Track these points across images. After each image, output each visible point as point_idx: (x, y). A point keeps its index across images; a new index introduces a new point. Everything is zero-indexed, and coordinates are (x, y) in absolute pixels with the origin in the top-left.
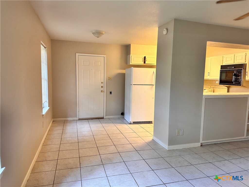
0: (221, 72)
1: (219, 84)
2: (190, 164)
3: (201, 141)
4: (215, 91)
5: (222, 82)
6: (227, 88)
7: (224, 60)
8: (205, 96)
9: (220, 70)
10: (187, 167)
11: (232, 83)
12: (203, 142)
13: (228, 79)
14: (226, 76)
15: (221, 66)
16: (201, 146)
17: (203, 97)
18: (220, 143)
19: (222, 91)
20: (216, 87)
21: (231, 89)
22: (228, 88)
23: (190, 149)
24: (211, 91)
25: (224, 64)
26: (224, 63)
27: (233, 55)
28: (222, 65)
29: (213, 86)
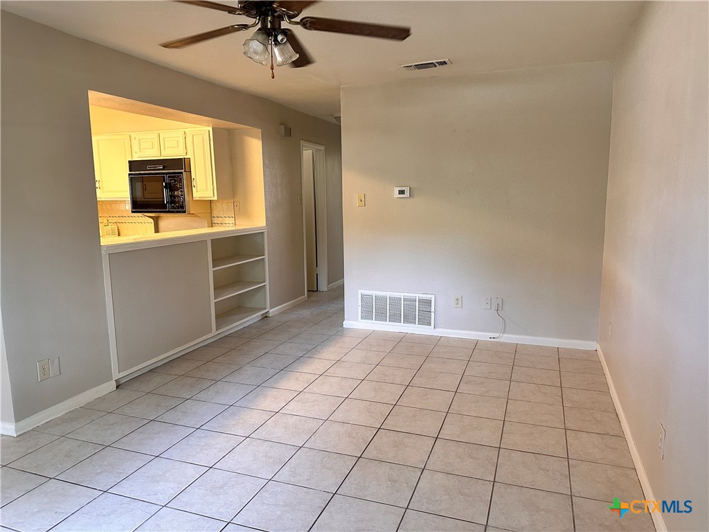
0: (132, 180)
1: (132, 212)
2: (102, 447)
3: (116, 375)
4: (121, 233)
5: (139, 206)
6: (152, 221)
7: (135, 148)
8: (108, 247)
9: (129, 174)
10: (96, 456)
11: (165, 206)
12: (122, 375)
13: (150, 197)
14: (144, 189)
15: (130, 162)
16: (117, 387)
17: (103, 252)
18: (164, 364)
19: (141, 229)
20: (123, 220)
21: (162, 224)
22: (156, 220)
23: (89, 408)
24: (113, 234)
25: (135, 158)
26: (137, 156)
27: (154, 136)
28: (131, 160)
29: (115, 220)
